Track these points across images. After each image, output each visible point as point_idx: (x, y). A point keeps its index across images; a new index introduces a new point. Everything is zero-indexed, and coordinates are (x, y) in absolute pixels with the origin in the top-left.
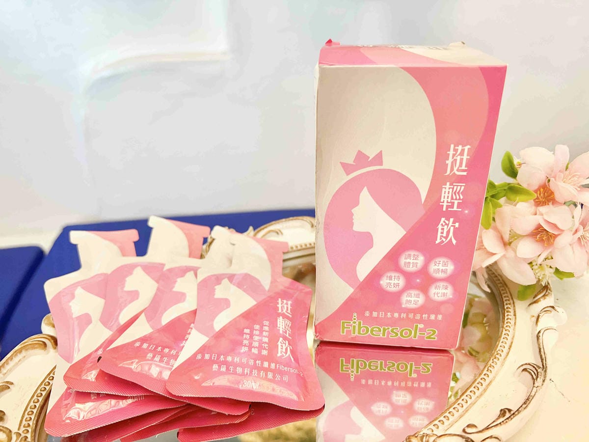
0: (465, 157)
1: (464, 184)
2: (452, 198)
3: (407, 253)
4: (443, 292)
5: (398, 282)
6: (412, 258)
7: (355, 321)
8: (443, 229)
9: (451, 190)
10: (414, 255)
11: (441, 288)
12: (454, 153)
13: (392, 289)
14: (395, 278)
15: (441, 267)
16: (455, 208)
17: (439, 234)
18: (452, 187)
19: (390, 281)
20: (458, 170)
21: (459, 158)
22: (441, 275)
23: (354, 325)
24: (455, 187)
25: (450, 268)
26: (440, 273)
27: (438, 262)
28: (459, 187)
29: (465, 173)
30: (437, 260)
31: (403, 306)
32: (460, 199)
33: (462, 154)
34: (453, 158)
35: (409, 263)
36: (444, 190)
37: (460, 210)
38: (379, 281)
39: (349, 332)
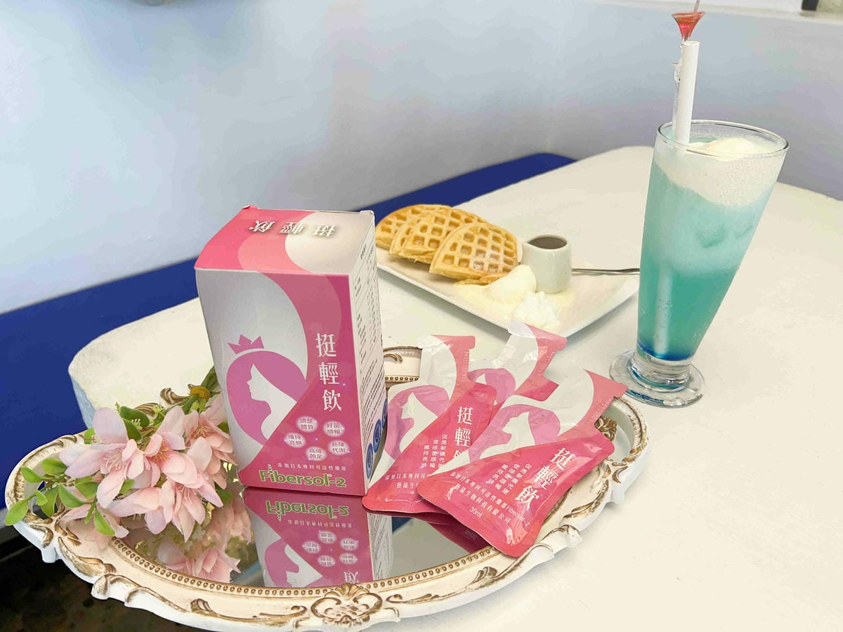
0: (332, 343)
1: (336, 364)
2: (329, 375)
3: (302, 418)
4: (341, 448)
5: (299, 440)
6: (307, 422)
7: (271, 470)
8: (327, 399)
9: (326, 368)
10: (308, 420)
11: (338, 445)
12: (322, 339)
13: (297, 446)
14: (296, 437)
15: (333, 428)
16: (334, 382)
17: (326, 403)
18: (327, 366)
19: (293, 440)
20: (328, 353)
21: (326, 344)
22: (334, 435)
23: (271, 473)
24: (330, 366)
25: (342, 429)
26: (334, 433)
28: (333, 366)
29: (335, 355)
30: (329, 423)
31: (310, 459)
32: (336, 375)
33: (328, 340)
34: (321, 343)
35: (305, 425)
36: (320, 368)
37: (339, 383)
38: (283, 440)
39: (268, 479)
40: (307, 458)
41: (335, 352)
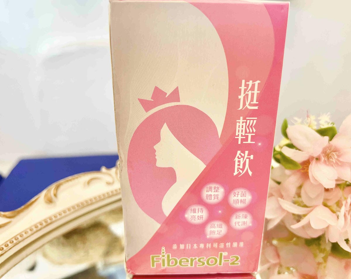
0: (256, 92)
1: (256, 118)
2: (246, 132)
3: (208, 186)
4: (243, 221)
5: (202, 214)
6: (213, 191)
7: (164, 254)
8: (239, 162)
9: (244, 124)
10: (215, 188)
11: (241, 217)
12: (246, 88)
13: (197, 221)
14: (198, 211)
15: (240, 198)
16: (249, 141)
17: (236, 167)
18: (246, 121)
19: (195, 214)
21: (250, 93)
22: (240, 205)
23: (163, 258)
24: (248, 121)
25: (248, 198)
26: (240, 203)
27: (237, 193)
28: (252, 121)
29: (256, 108)
30: (236, 191)
31: (208, 237)
32: (253, 132)
33: (253, 89)
34: (245, 93)
35: (211, 195)
36: (238, 124)
37: (254, 142)
38: (184, 215)
39: (158, 265)
40: (205, 235)
41: (258, 103)
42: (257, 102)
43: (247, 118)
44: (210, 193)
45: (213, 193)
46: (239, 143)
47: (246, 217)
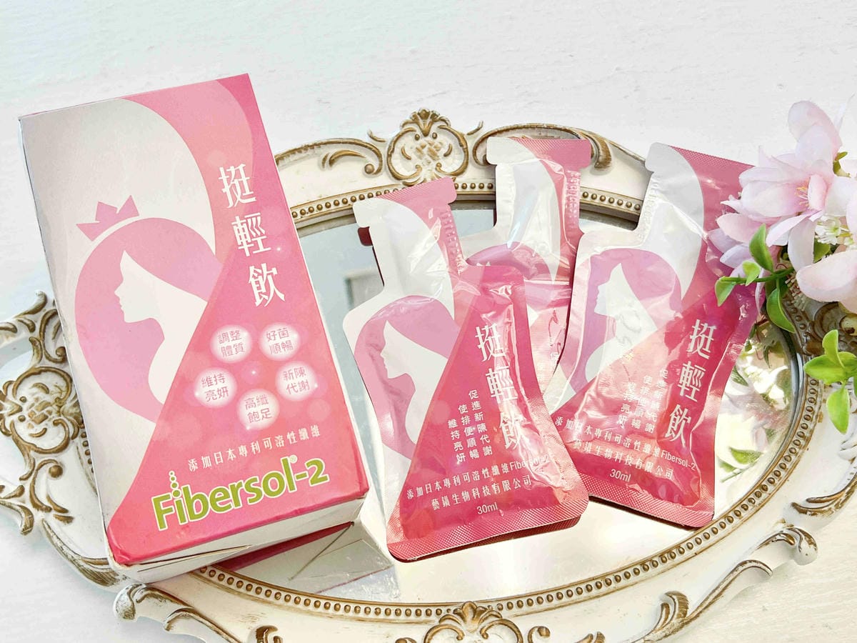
0: (244, 179)
1: (259, 214)
2: (252, 237)
3: (220, 333)
4: (300, 382)
5: (223, 385)
6: (231, 339)
8: (257, 282)
9: (245, 225)
10: (232, 333)
11: (294, 375)
12: (228, 177)
13: (220, 401)
14: (216, 380)
15: (279, 341)
16: (262, 249)
17: (256, 292)
18: (245, 221)
19: (211, 388)
20: (242, 197)
21: (236, 182)
22: (284, 354)
23: (178, 498)
24: (249, 221)
25: (293, 337)
26: (282, 350)
27: (272, 334)
28: (254, 219)
29: (253, 199)
30: (269, 330)
32: (262, 235)
33: (238, 175)
34: (229, 183)
35: (229, 347)
36: (235, 228)
37: (269, 249)
38: (193, 394)
40: (242, 426)
41: (252, 192)
42: (250, 191)
43: (246, 217)
44: (226, 344)
45: (232, 343)
46: (248, 254)
47: (302, 373)
